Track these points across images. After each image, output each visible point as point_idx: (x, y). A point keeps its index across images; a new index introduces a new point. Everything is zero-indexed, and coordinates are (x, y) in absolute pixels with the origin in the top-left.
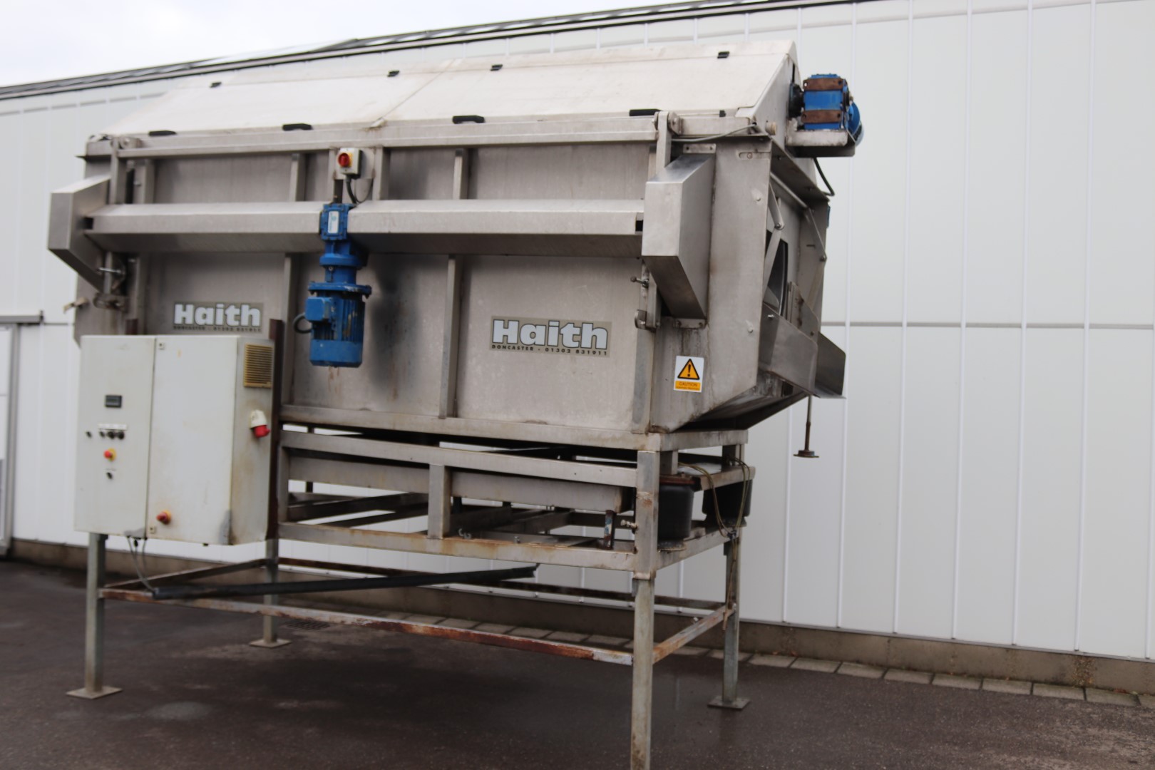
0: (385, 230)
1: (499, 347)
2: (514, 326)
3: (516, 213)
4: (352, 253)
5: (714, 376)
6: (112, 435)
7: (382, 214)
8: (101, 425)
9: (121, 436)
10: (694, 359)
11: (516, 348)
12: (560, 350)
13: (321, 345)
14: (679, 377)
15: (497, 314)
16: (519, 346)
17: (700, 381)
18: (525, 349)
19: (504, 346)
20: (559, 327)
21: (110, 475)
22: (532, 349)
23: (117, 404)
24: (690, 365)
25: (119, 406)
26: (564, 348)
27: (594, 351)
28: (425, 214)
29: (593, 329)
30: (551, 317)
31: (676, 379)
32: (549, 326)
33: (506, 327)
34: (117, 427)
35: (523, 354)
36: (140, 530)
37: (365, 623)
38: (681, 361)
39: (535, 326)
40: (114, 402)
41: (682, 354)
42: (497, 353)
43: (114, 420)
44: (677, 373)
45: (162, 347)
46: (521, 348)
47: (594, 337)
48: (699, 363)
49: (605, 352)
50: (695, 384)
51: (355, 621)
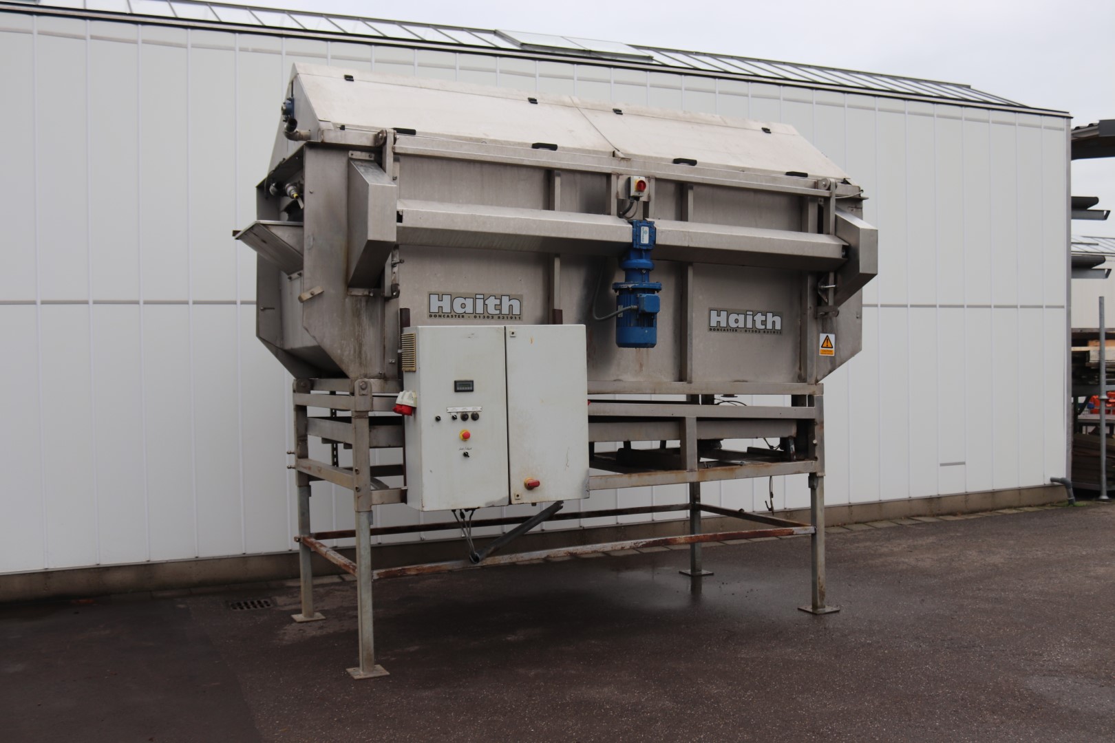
0: (685, 244)
1: (714, 330)
2: (724, 314)
5: (840, 346)
6: (464, 417)
8: (450, 410)
9: (475, 417)
10: (830, 335)
14: (822, 347)
15: (712, 306)
17: (833, 349)
19: (717, 329)
21: (466, 455)
22: (736, 330)
23: (471, 388)
24: (827, 339)
25: (472, 391)
28: (714, 234)
30: (747, 309)
31: (821, 348)
33: (719, 315)
34: (470, 409)
35: (730, 335)
36: (504, 498)
37: (641, 544)
38: (823, 337)
40: (464, 386)
41: (823, 332)
42: (715, 333)
43: (466, 403)
44: (821, 344)
45: (513, 335)
48: (832, 337)
50: (831, 351)
51: (633, 545)
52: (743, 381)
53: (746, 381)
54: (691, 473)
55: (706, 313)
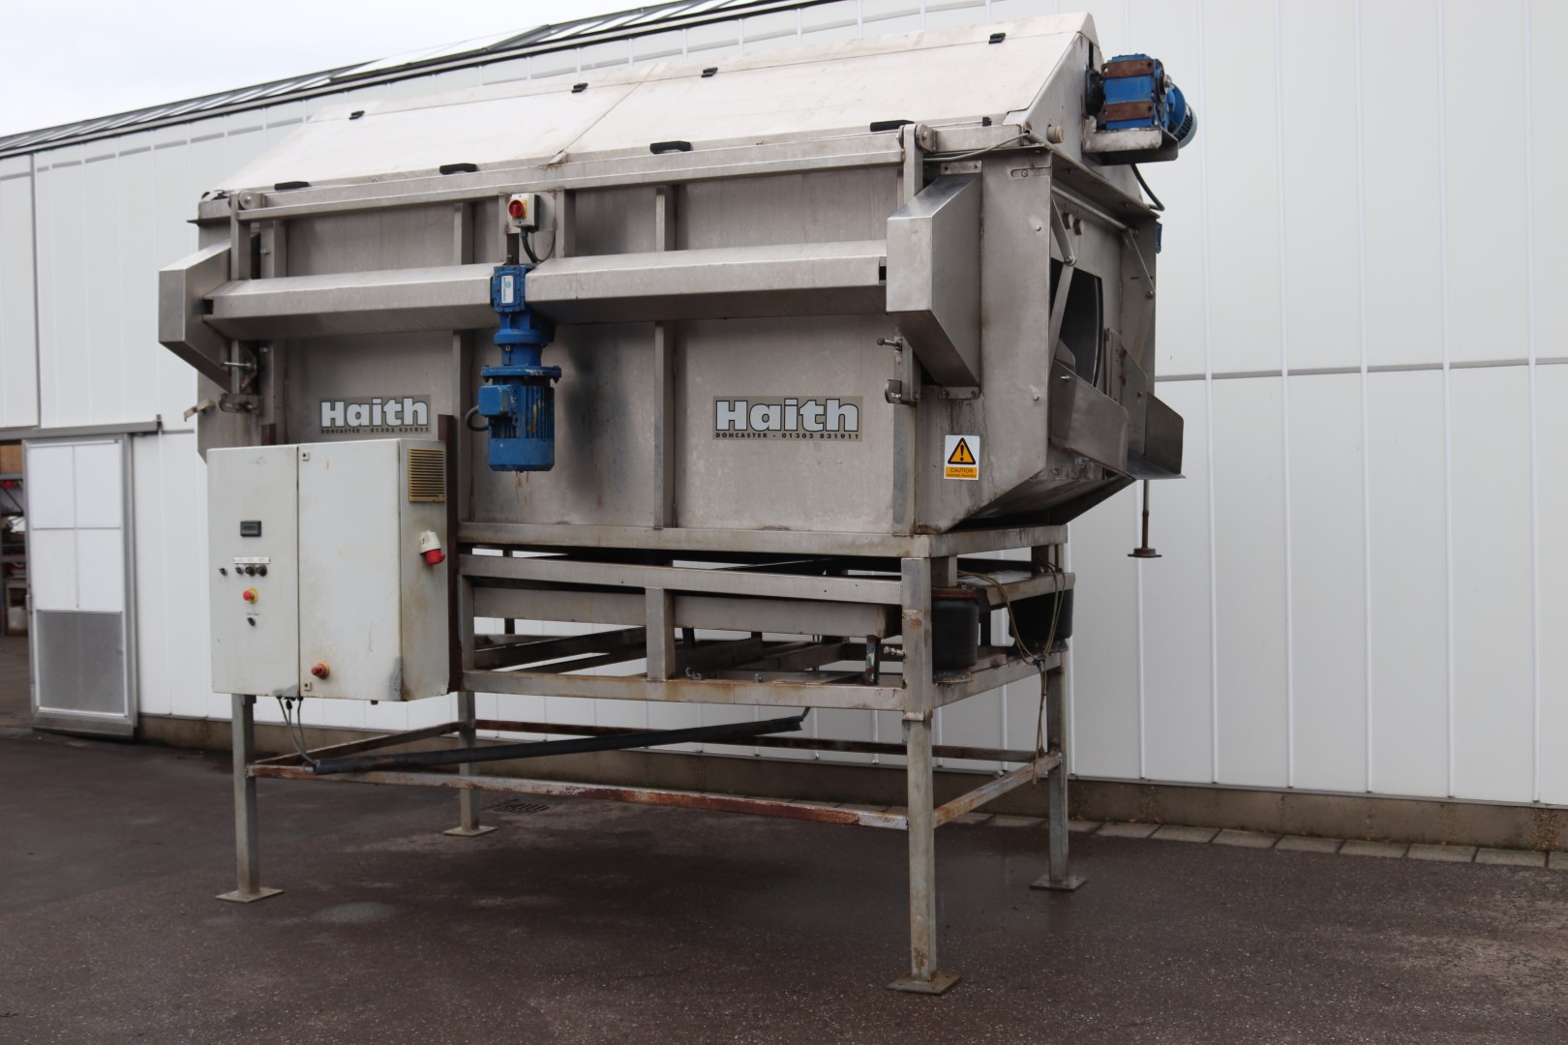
0: (572, 296)
1: (724, 435)
2: (741, 407)
3: (731, 265)
4: (532, 327)
5: (993, 459)
6: (252, 570)
7: (566, 275)
8: (237, 560)
9: (263, 571)
10: (967, 438)
11: (746, 435)
12: (801, 436)
13: (502, 445)
14: (950, 462)
15: (720, 394)
16: (749, 433)
17: (977, 466)
18: (756, 435)
19: (730, 433)
20: (797, 405)
21: (252, 622)
22: (765, 435)
23: (256, 532)
24: (962, 446)
25: (259, 535)
26: (805, 432)
27: (842, 434)
28: (619, 272)
29: (840, 407)
30: (787, 395)
31: (947, 465)
32: (785, 405)
33: (732, 409)
34: (256, 560)
35: (754, 443)
36: (293, 687)
37: (577, 791)
38: (951, 442)
39: (768, 406)
40: (252, 529)
41: (953, 433)
42: (723, 443)
43: (253, 553)
44: (947, 457)
45: (306, 458)
46: (752, 435)
47: (842, 417)
48: (974, 443)
49: (856, 435)
50: (971, 470)
51: (564, 790)
52: (781, 528)
53: (787, 529)
54: (653, 684)
55: (710, 406)
